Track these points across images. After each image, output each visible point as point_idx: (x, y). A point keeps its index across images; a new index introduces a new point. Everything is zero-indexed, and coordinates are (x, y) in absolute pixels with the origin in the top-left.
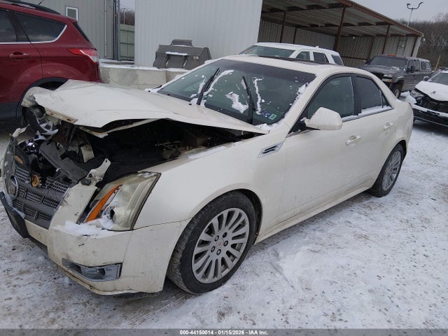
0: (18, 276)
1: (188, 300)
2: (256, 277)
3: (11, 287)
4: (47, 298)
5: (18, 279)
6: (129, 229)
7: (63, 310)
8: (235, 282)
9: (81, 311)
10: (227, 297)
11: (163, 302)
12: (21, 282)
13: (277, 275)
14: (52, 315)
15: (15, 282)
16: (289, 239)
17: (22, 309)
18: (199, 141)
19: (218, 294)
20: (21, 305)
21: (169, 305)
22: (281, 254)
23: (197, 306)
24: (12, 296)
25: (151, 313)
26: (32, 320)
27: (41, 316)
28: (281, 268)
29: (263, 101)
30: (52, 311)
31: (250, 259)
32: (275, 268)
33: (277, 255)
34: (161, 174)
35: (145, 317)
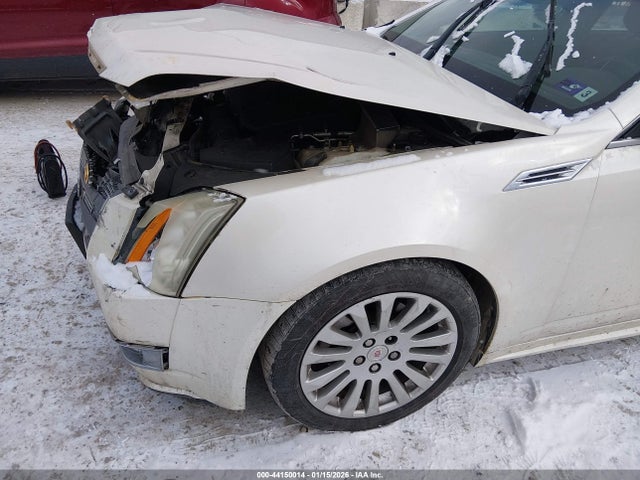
0: (88, 310)
1: (304, 435)
2: (462, 430)
3: (71, 325)
4: (102, 357)
5: (86, 314)
6: (174, 294)
7: (111, 383)
8: (411, 428)
9: (132, 394)
10: (377, 455)
11: (262, 421)
12: (86, 321)
13: (511, 441)
14: (91, 388)
15: (79, 319)
16: (578, 366)
17: (63, 364)
18: (382, 135)
19: (363, 443)
20: (65, 358)
21: (265, 431)
22: (541, 398)
23: (314, 452)
24: (63, 339)
25: (229, 437)
26: (64, 386)
27: (78, 385)
28: (524, 431)
29: (576, 54)
30: (95, 382)
31: (465, 387)
32: (512, 424)
33: (532, 394)
34: (244, 199)
35: (216, 440)
